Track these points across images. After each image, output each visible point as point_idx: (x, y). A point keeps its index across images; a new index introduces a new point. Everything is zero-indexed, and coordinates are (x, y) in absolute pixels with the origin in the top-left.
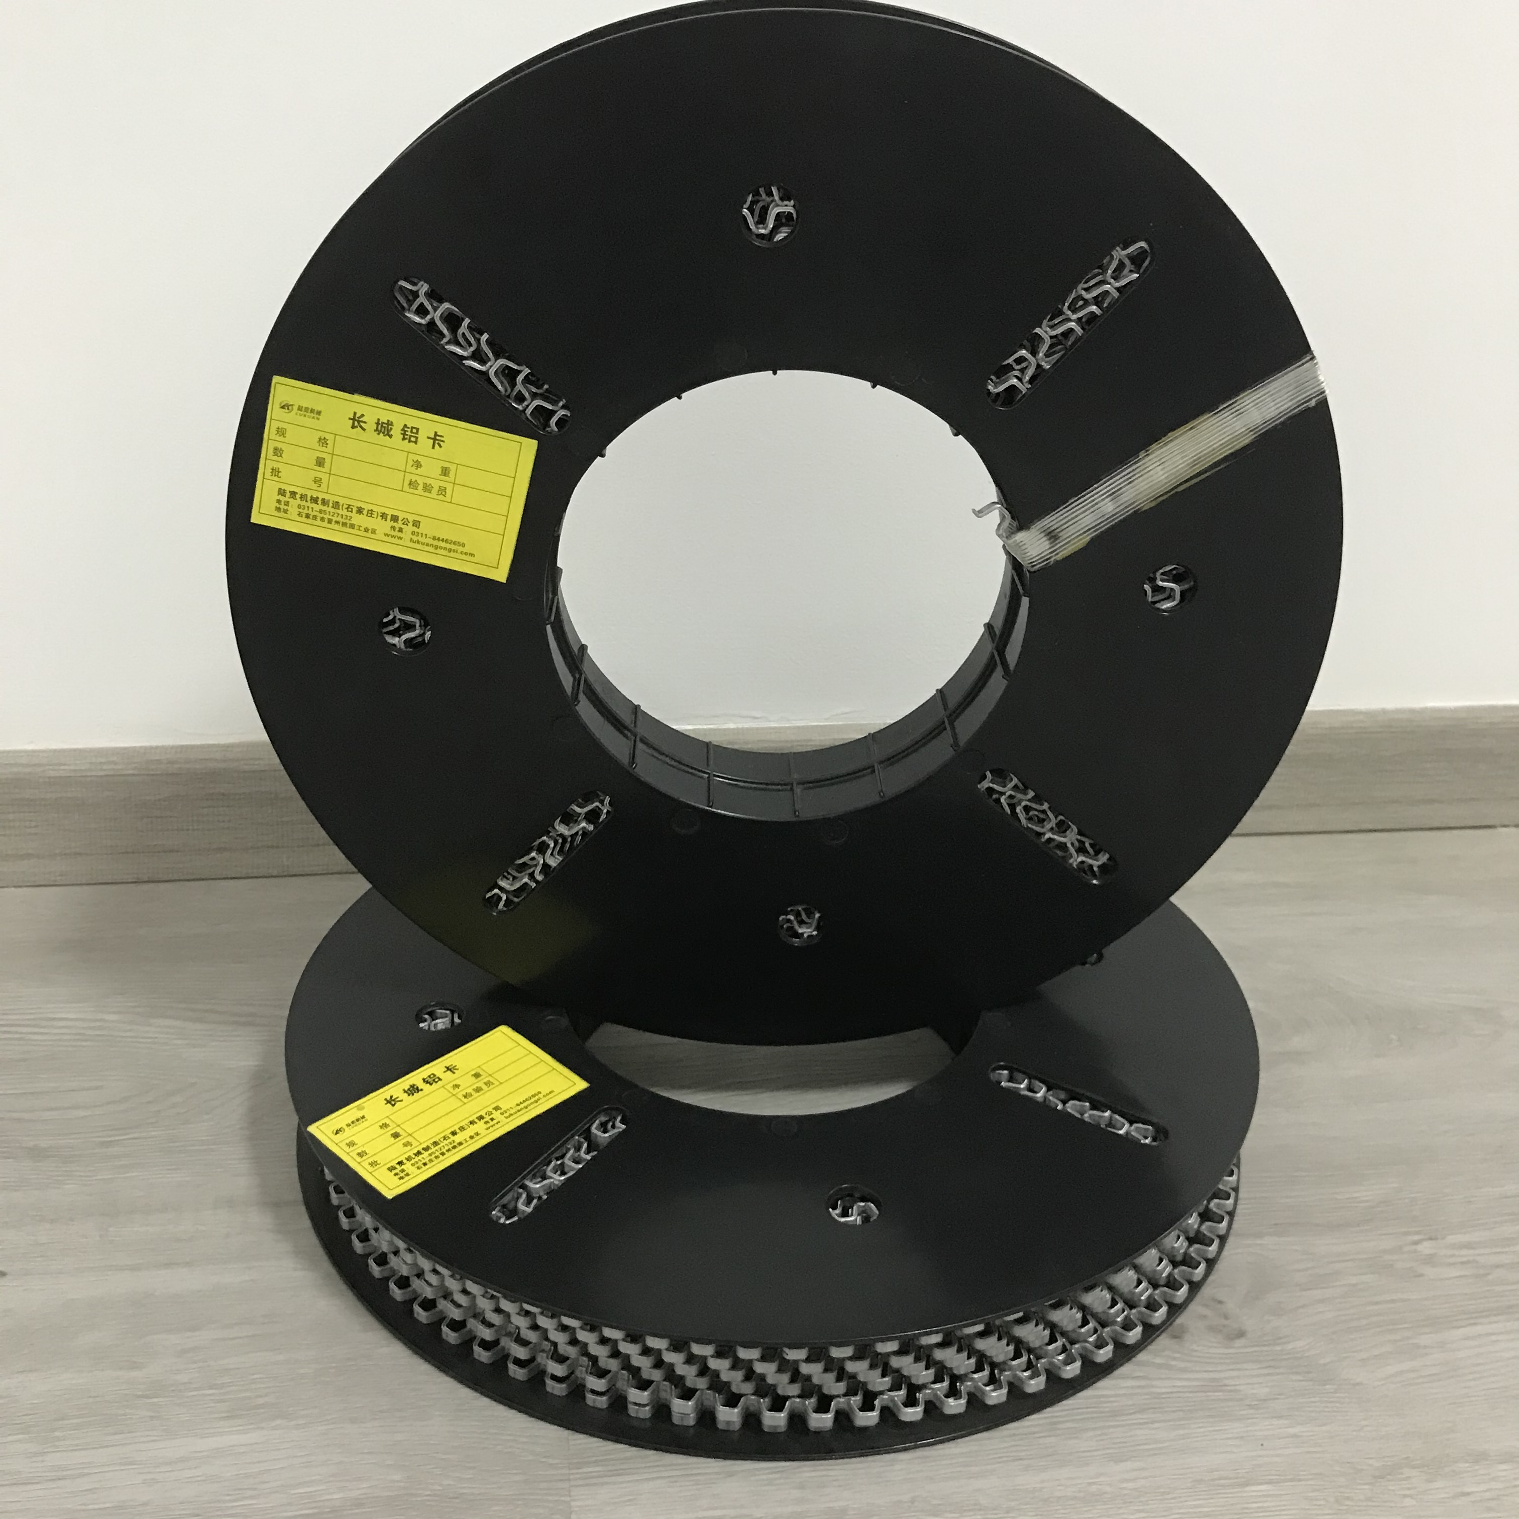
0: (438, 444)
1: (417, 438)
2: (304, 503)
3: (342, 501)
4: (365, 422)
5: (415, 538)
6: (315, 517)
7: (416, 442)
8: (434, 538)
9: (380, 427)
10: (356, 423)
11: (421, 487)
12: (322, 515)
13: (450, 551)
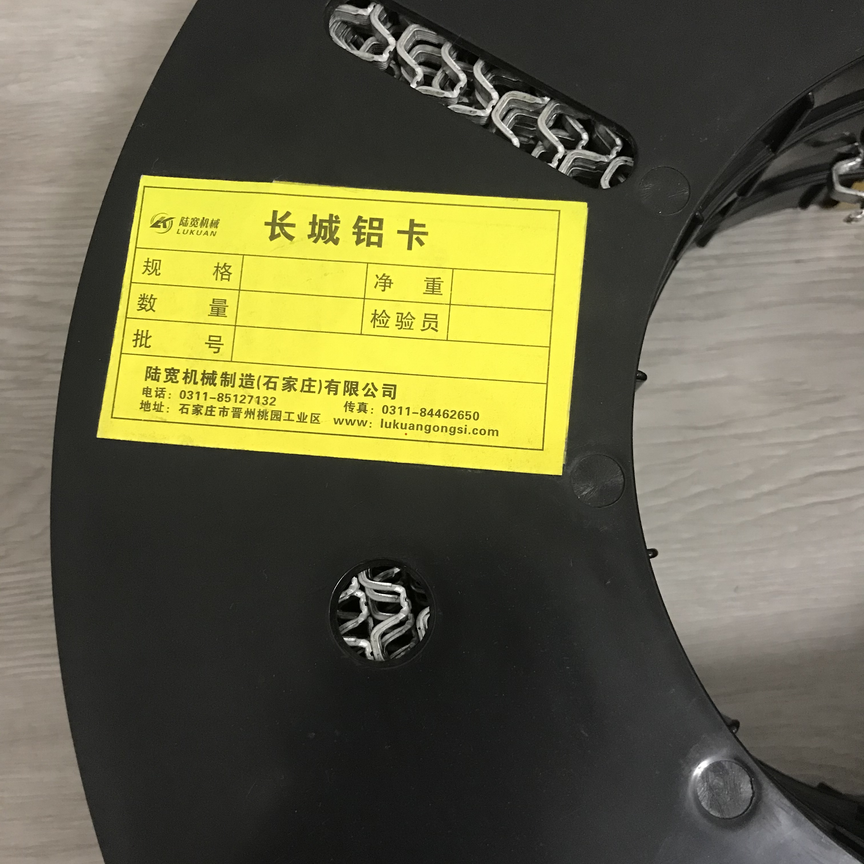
0: (418, 239)
1: (380, 236)
2: (191, 387)
3: (256, 371)
4: (293, 225)
5: (389, 418)
6: (210, 411)
7: (379, 244)
8: (423, 412)
9: (317, 227)
10: (278, 230)
11: (392, 322)
12: (223, 404)
13: (453, 431)
